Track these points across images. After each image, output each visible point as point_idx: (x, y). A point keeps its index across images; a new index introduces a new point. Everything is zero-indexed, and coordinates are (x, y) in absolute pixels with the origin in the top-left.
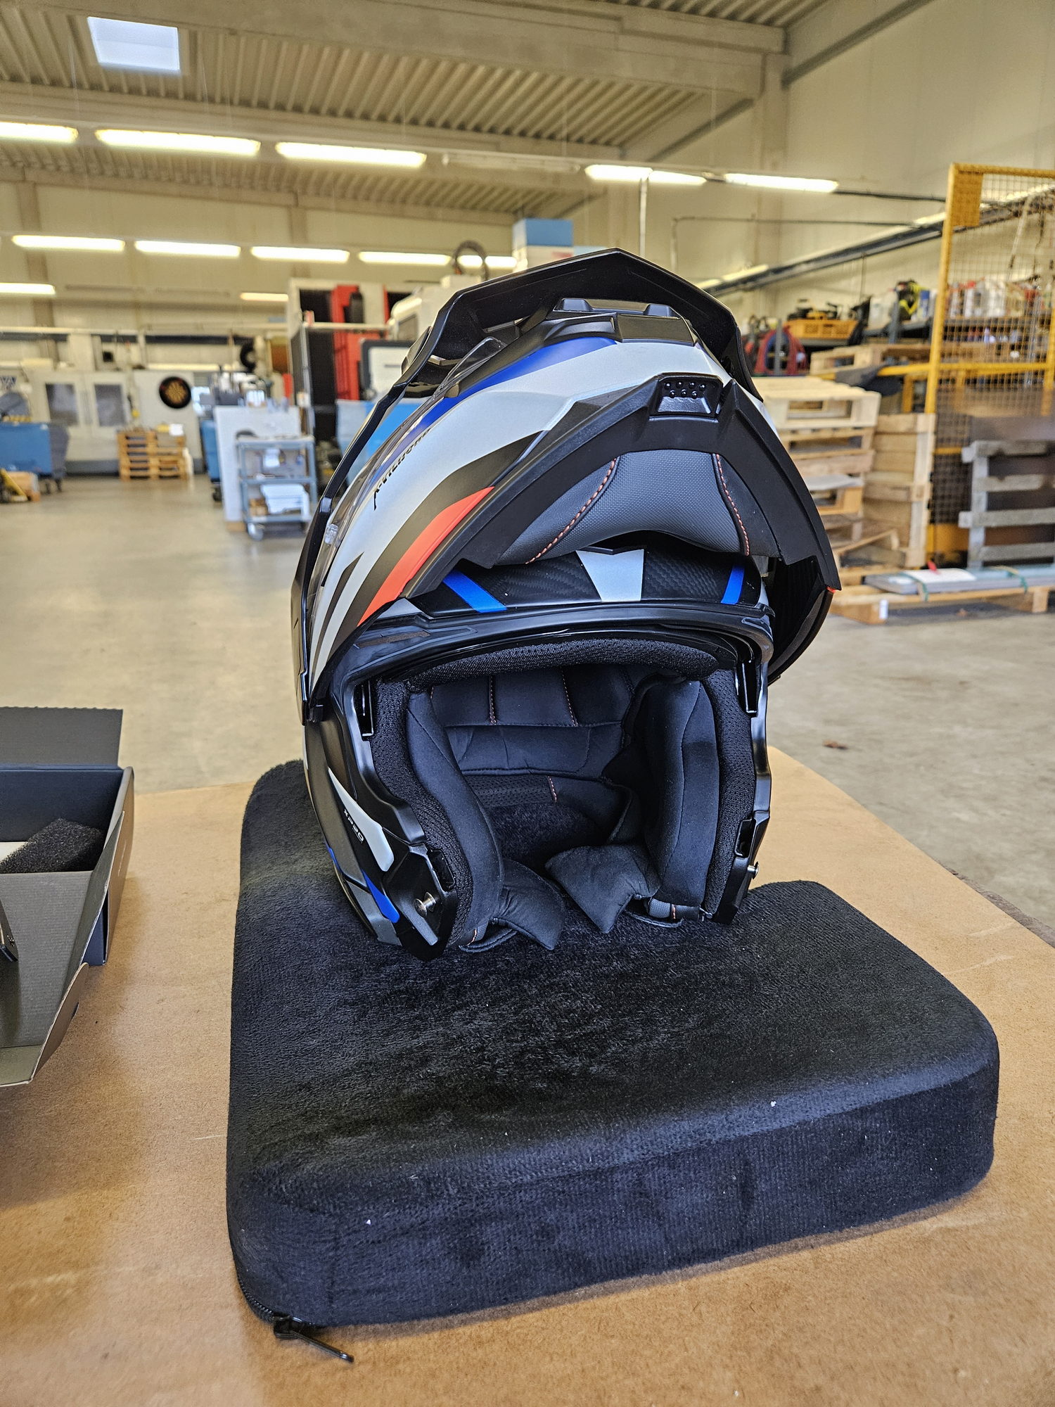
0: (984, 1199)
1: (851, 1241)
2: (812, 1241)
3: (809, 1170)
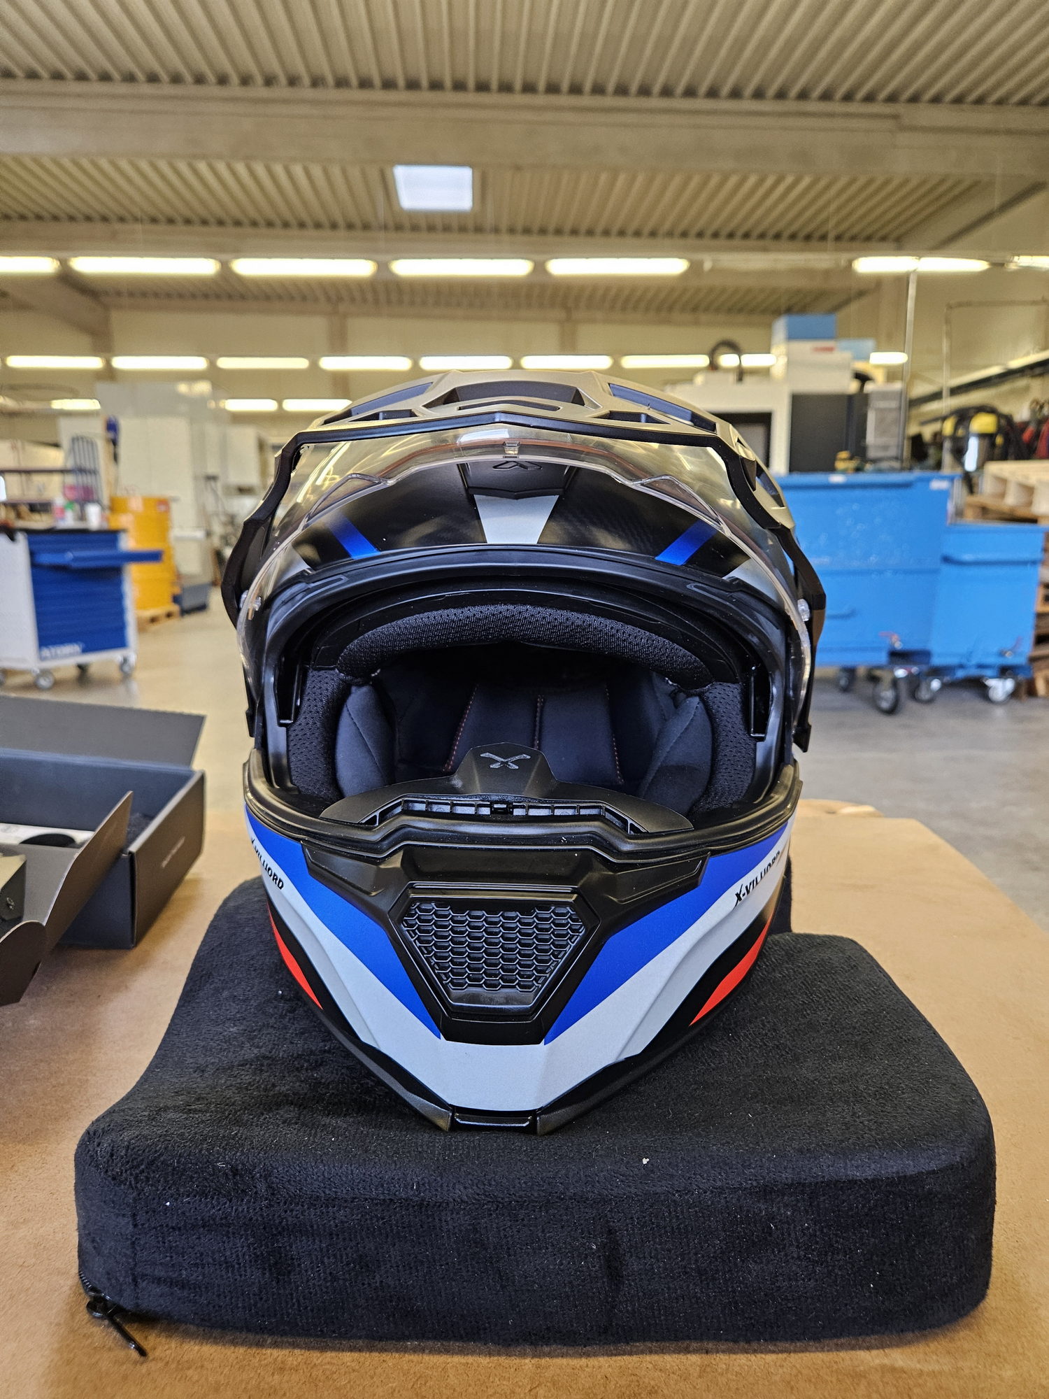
2: (710, 1345)
3: (696, 1254)
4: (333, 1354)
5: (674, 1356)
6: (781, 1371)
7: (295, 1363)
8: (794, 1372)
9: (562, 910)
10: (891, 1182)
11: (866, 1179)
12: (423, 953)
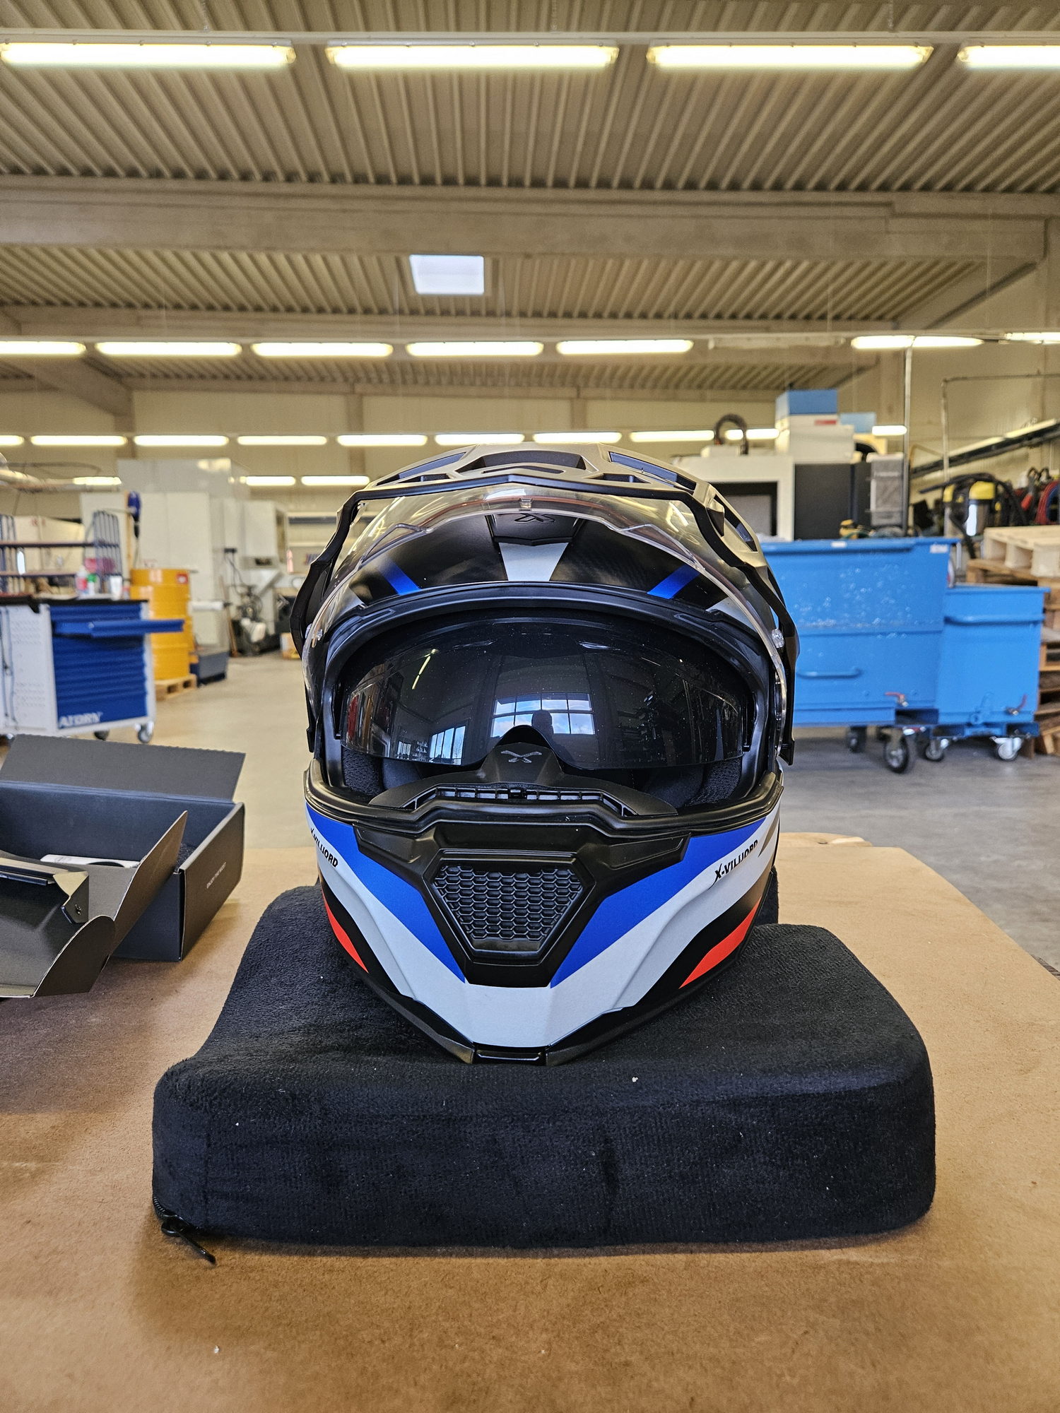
0: (905, 1244)
2: (694, 1248)
3: (679, 1160)
5: (663, 1255)
6: (753, 1265)
7: (342, 1266)
8: (765, 1265)
9: (564, 873)
10: (839, 1096)
11: (818, 1093)
12: (451, 908)
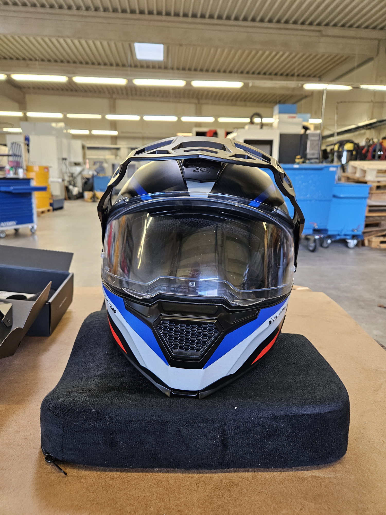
0: (337, 468)
1: (272, 473)
2: (255, 470)
3: (252, 439)
4: (130, 473)
5: (244, 473)
6: (279, 478)
7: (117, 477)
8: (283, 478)
9: (211, 325)
10: (316, 415)
11: (308, 414)
12: (164, 338)
